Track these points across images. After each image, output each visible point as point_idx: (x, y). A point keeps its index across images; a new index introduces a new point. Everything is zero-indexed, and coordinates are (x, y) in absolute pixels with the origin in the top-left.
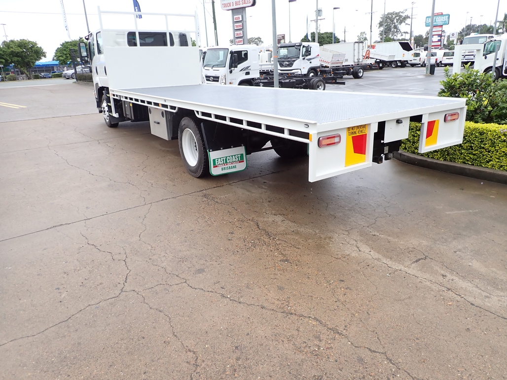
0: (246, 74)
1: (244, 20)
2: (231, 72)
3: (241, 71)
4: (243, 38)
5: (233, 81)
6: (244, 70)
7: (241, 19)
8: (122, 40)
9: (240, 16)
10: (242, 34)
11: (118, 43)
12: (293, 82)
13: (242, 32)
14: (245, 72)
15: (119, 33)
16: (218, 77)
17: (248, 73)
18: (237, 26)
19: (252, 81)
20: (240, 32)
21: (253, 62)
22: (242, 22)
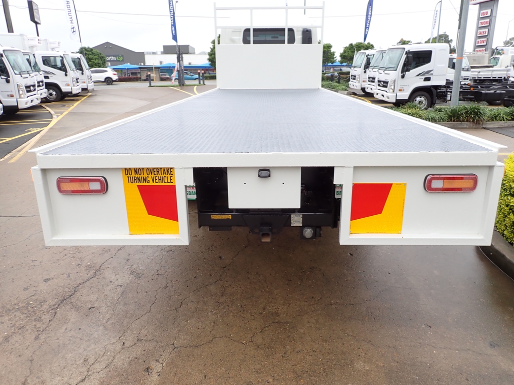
0: (424, 81)
1: (494, 15)
2: (403, 77)
3: (418, 75)
4: (488, 37)
5: (405, 88)
6: (423, 75)
7: (489, 14)
8: (238, 38)
9: (489, 11)
10: (487, 32)
11: (233, 41)
12: (501, 94)
13: (487, 30)
14: (424, 77)
15: (235, 30)
16: (387, 83)
17: (428, 79)
18: (482, 23)
19: (432, 89)
20: (485, 30)
21: (439, 65)
22: (491, 18)
